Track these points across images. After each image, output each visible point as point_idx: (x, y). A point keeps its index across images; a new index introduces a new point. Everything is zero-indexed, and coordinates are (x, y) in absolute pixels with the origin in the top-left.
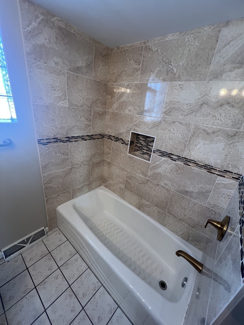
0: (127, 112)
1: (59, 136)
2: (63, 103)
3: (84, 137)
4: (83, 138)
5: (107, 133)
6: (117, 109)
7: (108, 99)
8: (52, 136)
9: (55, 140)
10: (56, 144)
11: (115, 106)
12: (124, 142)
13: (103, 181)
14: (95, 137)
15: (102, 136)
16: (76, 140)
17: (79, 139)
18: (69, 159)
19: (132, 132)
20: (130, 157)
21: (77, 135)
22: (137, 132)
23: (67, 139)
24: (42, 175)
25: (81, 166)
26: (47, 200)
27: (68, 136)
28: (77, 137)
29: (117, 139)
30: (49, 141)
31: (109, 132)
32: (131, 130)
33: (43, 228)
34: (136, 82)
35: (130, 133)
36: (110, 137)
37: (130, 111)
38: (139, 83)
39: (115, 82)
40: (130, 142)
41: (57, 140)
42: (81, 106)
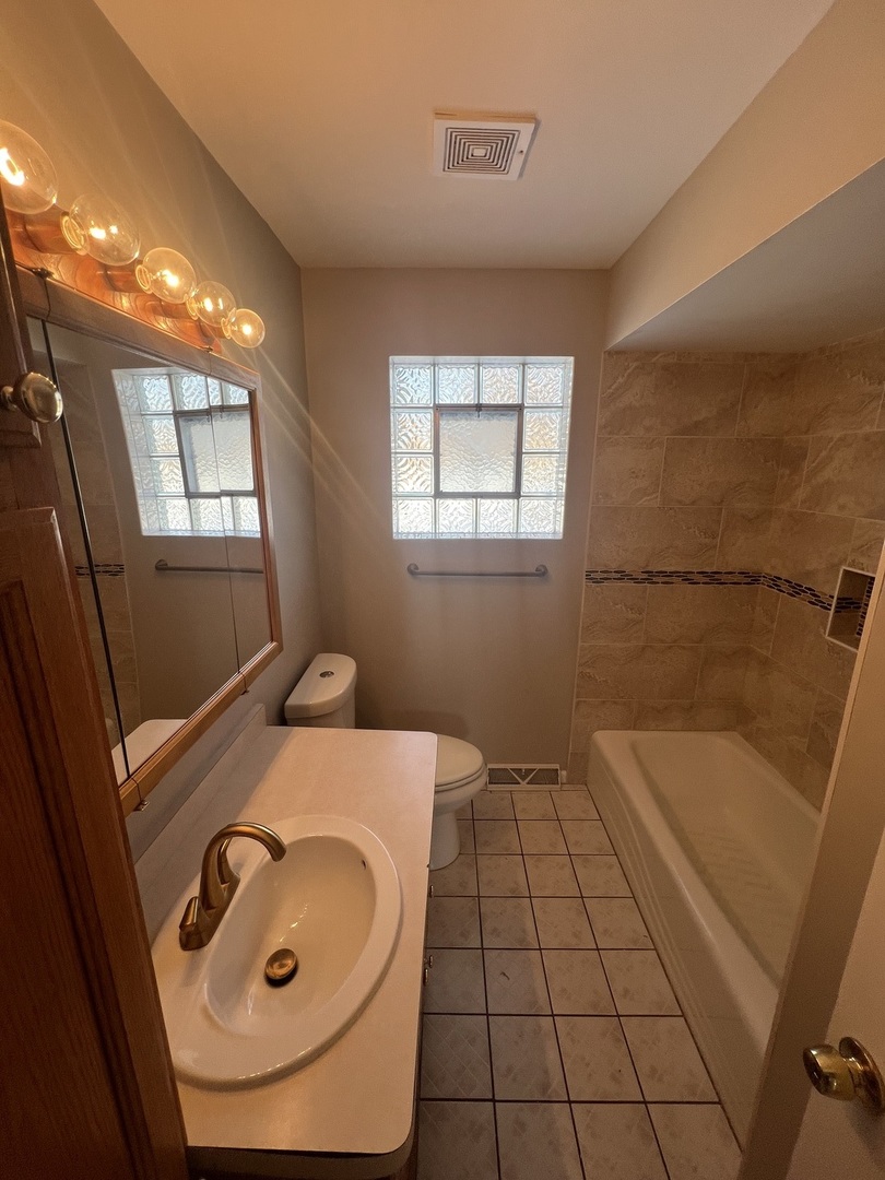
0: (833, 510)
1: (628, 569)
2: (649, 500)
3: (689, 576)
4: (687, 577)
5: (767, 569)
6: (804, 502)
7: (782, 477)
8: (614, 566)
9: (619, 576)
10: (620, 584)
11: (801, 494)
12: (817, 600)
13: (739, 717)
14: (724, 578)
15: (752, 578)
16: (666, 579)
17: (674, 579)
18: (641, 621)
19: (846, 572)
20: (832, 648)
21: (673, 569)
22: (863, 569)
23: (645, 576)
24: (580, 644)
25: (670, 647)
26: (578, 703)
27: (649, 569)
28: (671, 574)
29: (797, 590)
30: (605, 575)
31: (773, 568)
32: (840, 564)
33: (557, 766)
34: (867, 429)
35: (839, 571)
36: (775, 582)
37: (842, 508)
38: (875, 430)
39: (806, 433)
40: (838, 599)
41: (622, 575)
42: (693, 503)
